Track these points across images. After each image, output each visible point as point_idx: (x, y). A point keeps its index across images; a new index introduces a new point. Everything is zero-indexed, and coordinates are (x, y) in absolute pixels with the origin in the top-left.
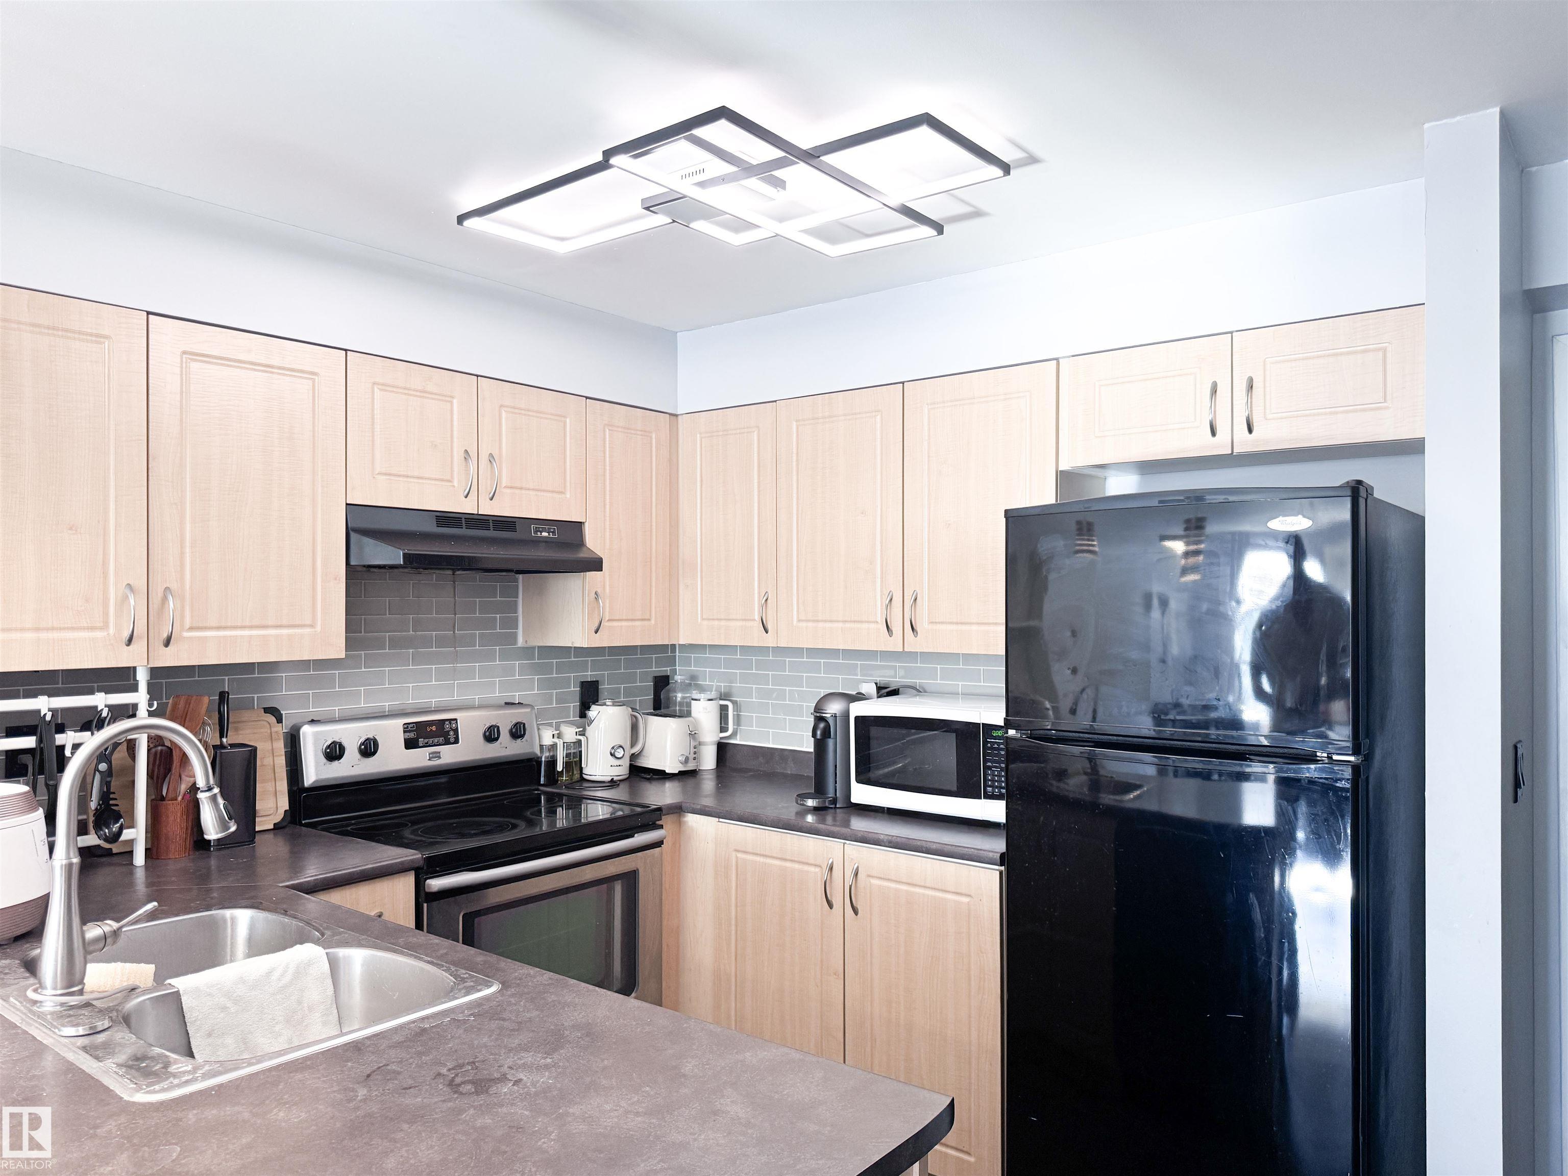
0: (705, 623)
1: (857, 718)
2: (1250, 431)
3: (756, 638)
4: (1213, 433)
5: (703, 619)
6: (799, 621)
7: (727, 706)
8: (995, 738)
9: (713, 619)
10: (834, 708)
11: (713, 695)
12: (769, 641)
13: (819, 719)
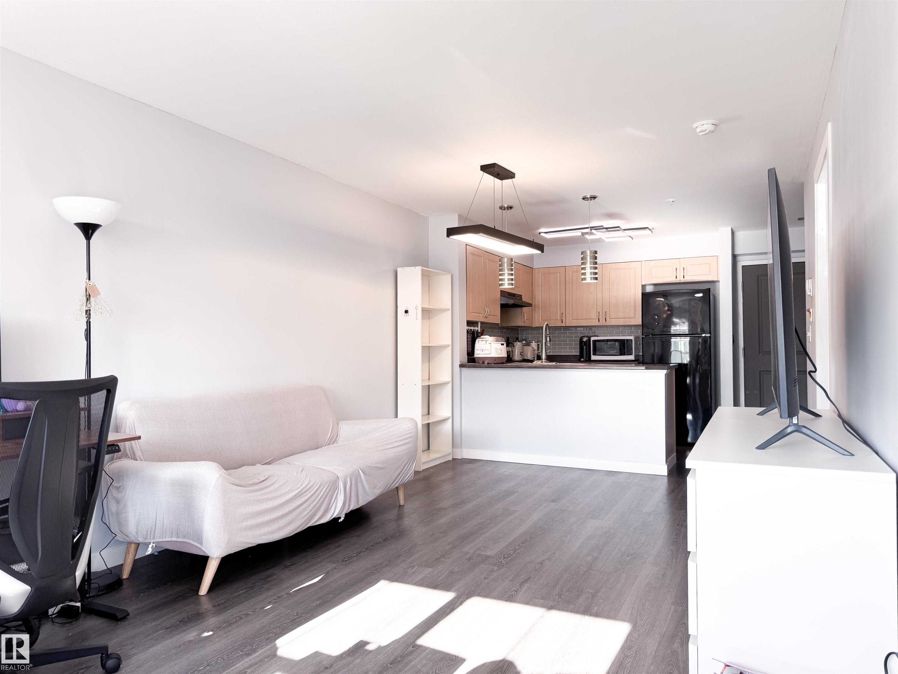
0: (542, 321)
1: (593, 340)
2: (684, 278)
3: (559, 324)
4: (676, 278)
5: (541, 320)
6: (572, 319)
7: (539, 344)
8: (629, 342)
9: (545, 320)
10: (585, 339)
11: (537, 341)
12: (563, 325)
13: (581, 341)
